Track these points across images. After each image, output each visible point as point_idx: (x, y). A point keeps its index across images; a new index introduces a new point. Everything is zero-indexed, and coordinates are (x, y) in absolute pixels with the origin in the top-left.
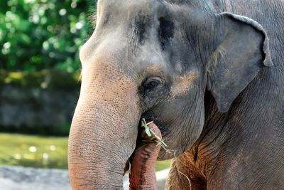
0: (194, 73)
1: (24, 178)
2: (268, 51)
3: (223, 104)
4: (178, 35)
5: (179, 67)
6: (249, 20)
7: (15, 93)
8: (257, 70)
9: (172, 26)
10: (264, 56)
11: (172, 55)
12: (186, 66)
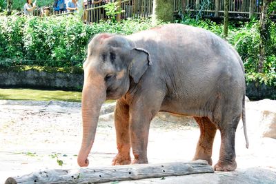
0: (124, 70)
1: (64, 105)
2: (150, 60)
3: (136, 80)
4: (117, 58)
5: (119, 69)
6: (143, 49)
7: (61, 75)
8: (147, 67)
9: (115, 55)
10: (149, 61)
11: (116, 65)
12: (121, 68)
